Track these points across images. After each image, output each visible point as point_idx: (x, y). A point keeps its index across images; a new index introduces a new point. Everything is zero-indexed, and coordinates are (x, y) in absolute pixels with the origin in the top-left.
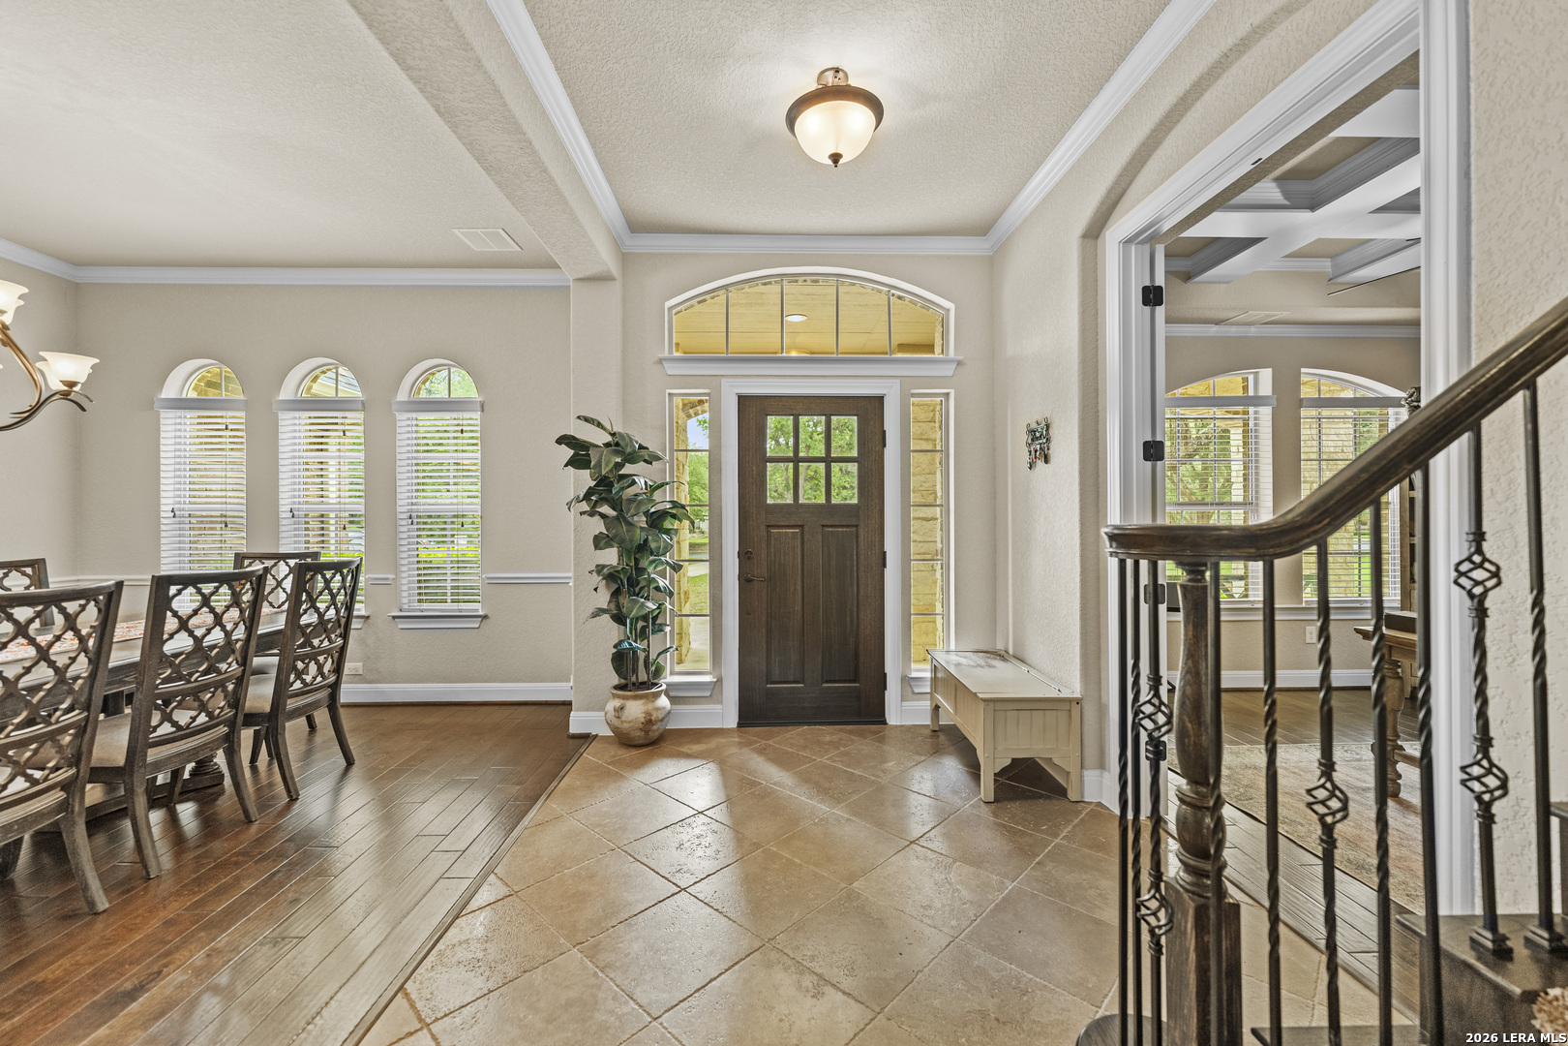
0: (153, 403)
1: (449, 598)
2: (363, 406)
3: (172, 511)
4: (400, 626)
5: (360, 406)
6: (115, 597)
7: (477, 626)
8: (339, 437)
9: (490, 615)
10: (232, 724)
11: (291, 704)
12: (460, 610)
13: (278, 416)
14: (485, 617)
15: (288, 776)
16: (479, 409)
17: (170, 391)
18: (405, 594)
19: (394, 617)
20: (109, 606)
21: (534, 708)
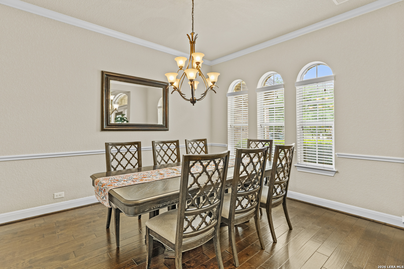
0: (226, 95)
1: (317, 161)
2: (284, 86)
3: (230, 126)
4: (298, 170)
5: (283, 86)
6: (228, 156)
7: (333, 175)
8: (276, 99)
9: (339, 171)
10: (257, 207)
11: (274, 202)
12: (324, 167)
13: (257, 94)
14: (337, 172)
15: (273, 232)
16: (334, 79)
17: (230, 91)
18: (299, 157)
19: (296, 166)
20: (226, 160)
21: (369, 222)
